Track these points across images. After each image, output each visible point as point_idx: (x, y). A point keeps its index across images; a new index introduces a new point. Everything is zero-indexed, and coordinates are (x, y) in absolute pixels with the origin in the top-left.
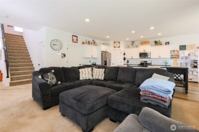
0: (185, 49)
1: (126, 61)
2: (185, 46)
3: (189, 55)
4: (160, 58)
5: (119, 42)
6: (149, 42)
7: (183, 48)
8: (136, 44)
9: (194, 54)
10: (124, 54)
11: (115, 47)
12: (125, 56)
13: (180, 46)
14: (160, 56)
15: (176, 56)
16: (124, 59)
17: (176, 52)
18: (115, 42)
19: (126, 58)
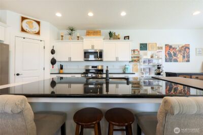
0: (146, 50)
1: (57, 66)
2: (146, 44)
3: (152, 57)
4: (117, 60)
5: (38, 23)
6: (100, 32)
7: (144, 47)
8: (77, 33)
9: (156, 57)
10: (53, 52)
11: (23, 30)
12: (55, 56)
13: (141, 44)
14: (117, 58)
15: (136, 59)
16: (53, 62)
17: (136, 53)
18: (23, 19)
19: (57, 59)
